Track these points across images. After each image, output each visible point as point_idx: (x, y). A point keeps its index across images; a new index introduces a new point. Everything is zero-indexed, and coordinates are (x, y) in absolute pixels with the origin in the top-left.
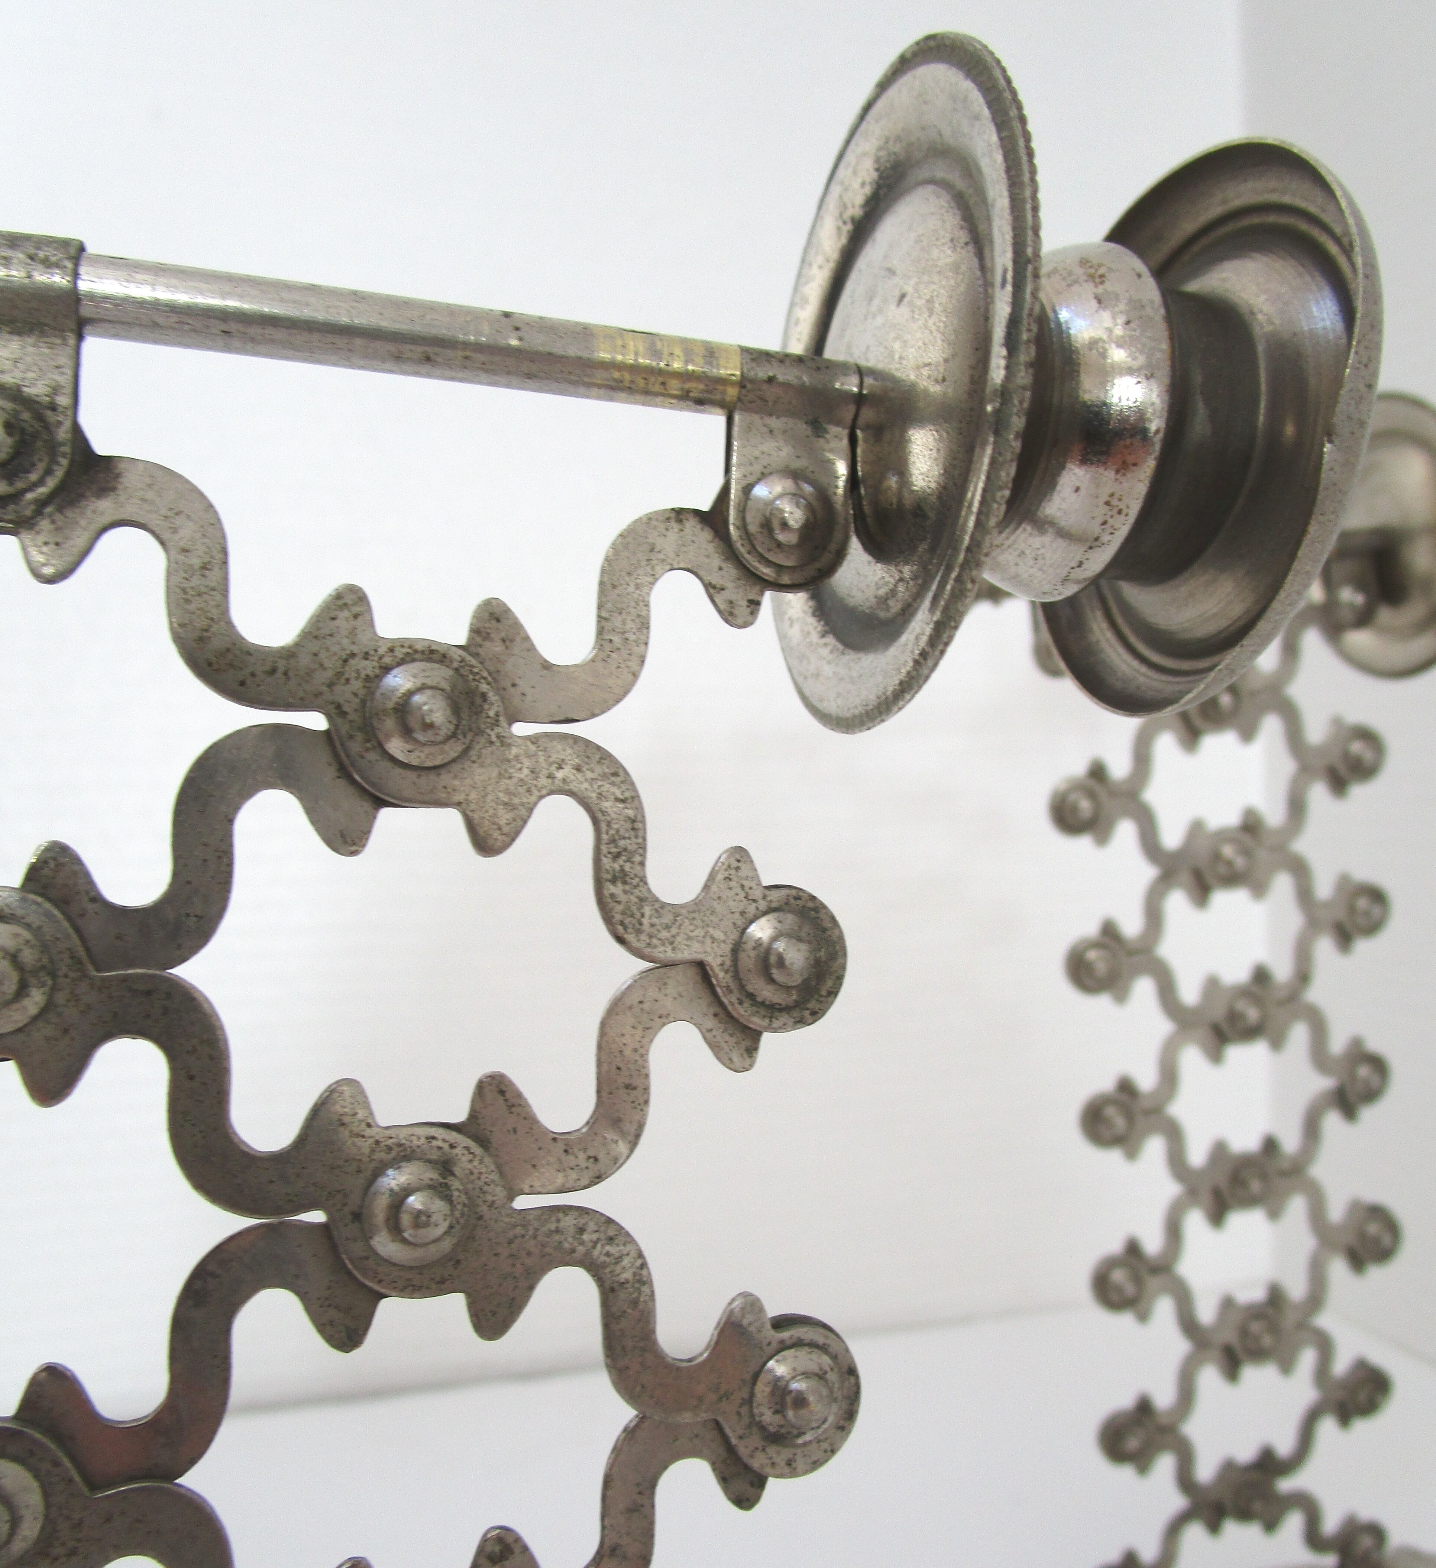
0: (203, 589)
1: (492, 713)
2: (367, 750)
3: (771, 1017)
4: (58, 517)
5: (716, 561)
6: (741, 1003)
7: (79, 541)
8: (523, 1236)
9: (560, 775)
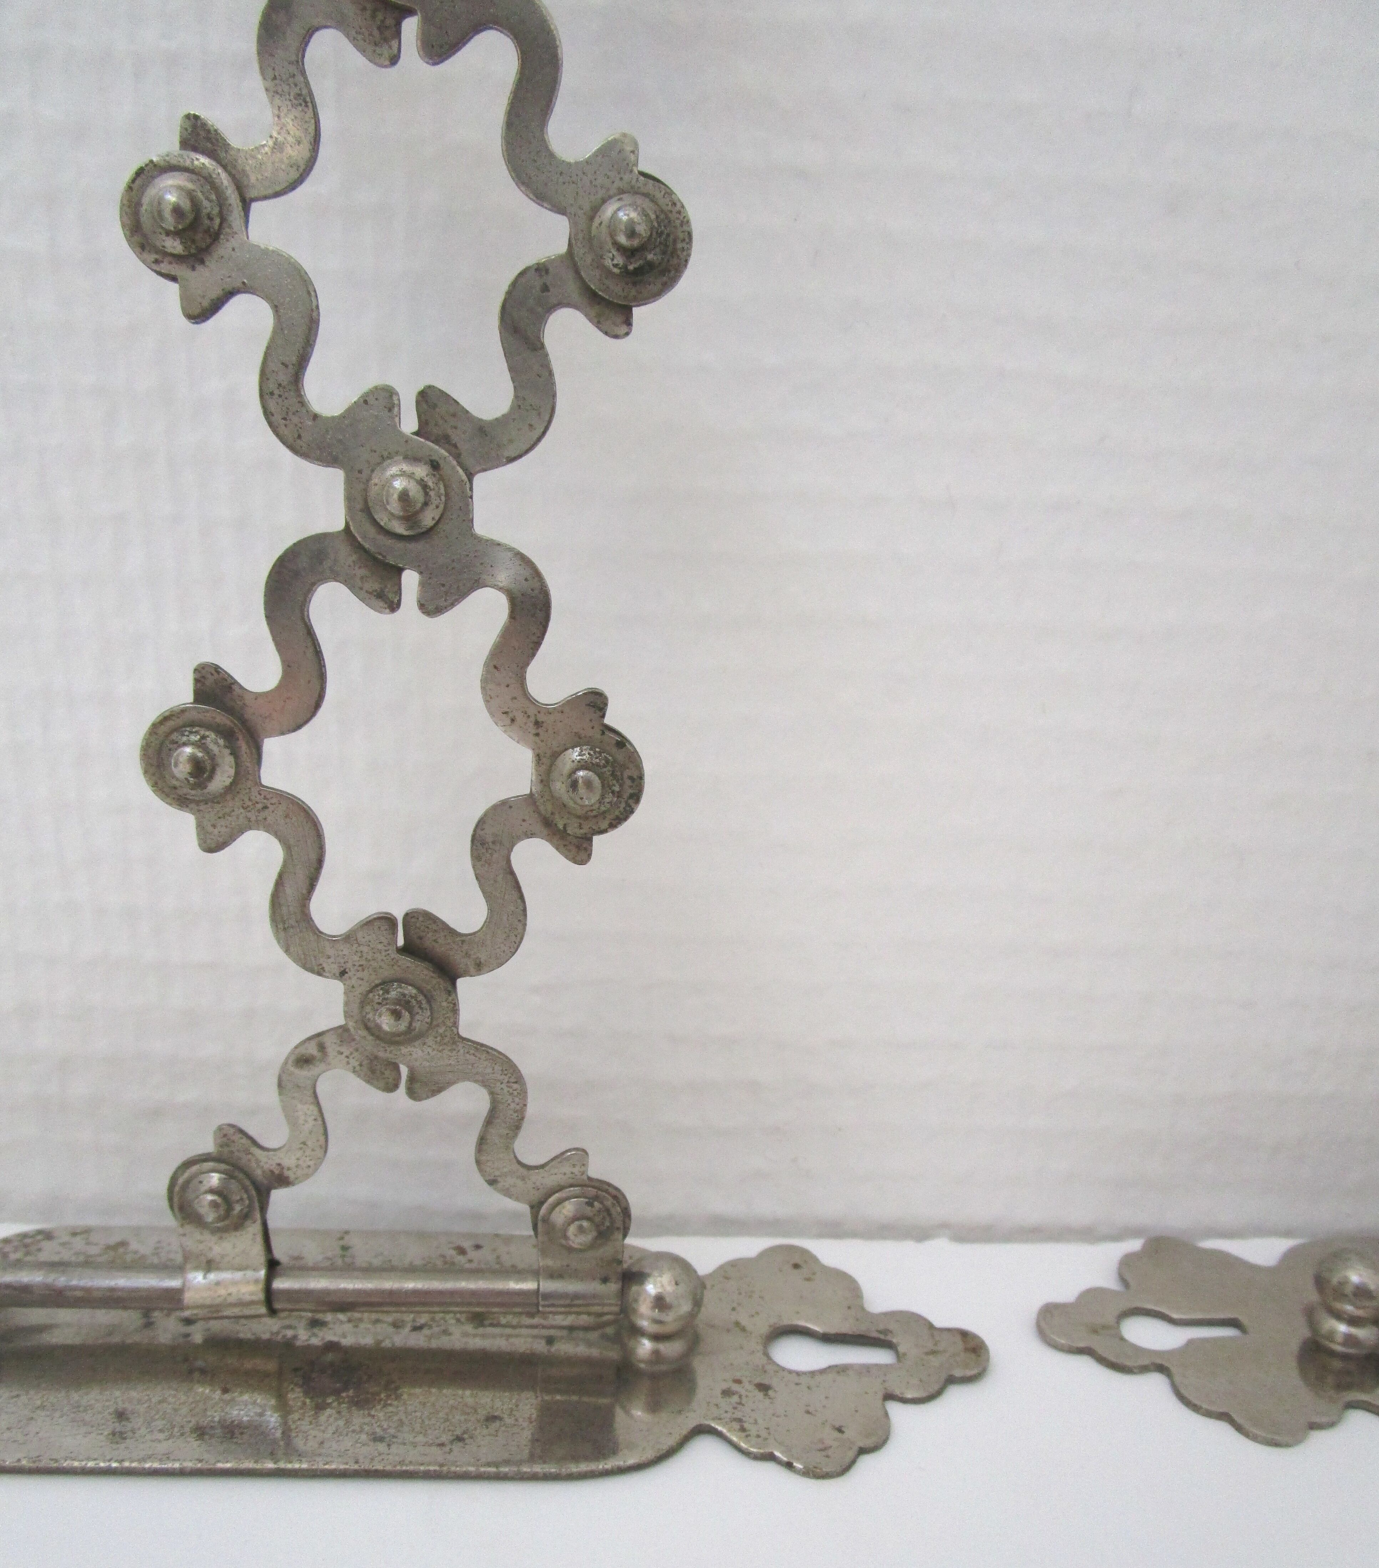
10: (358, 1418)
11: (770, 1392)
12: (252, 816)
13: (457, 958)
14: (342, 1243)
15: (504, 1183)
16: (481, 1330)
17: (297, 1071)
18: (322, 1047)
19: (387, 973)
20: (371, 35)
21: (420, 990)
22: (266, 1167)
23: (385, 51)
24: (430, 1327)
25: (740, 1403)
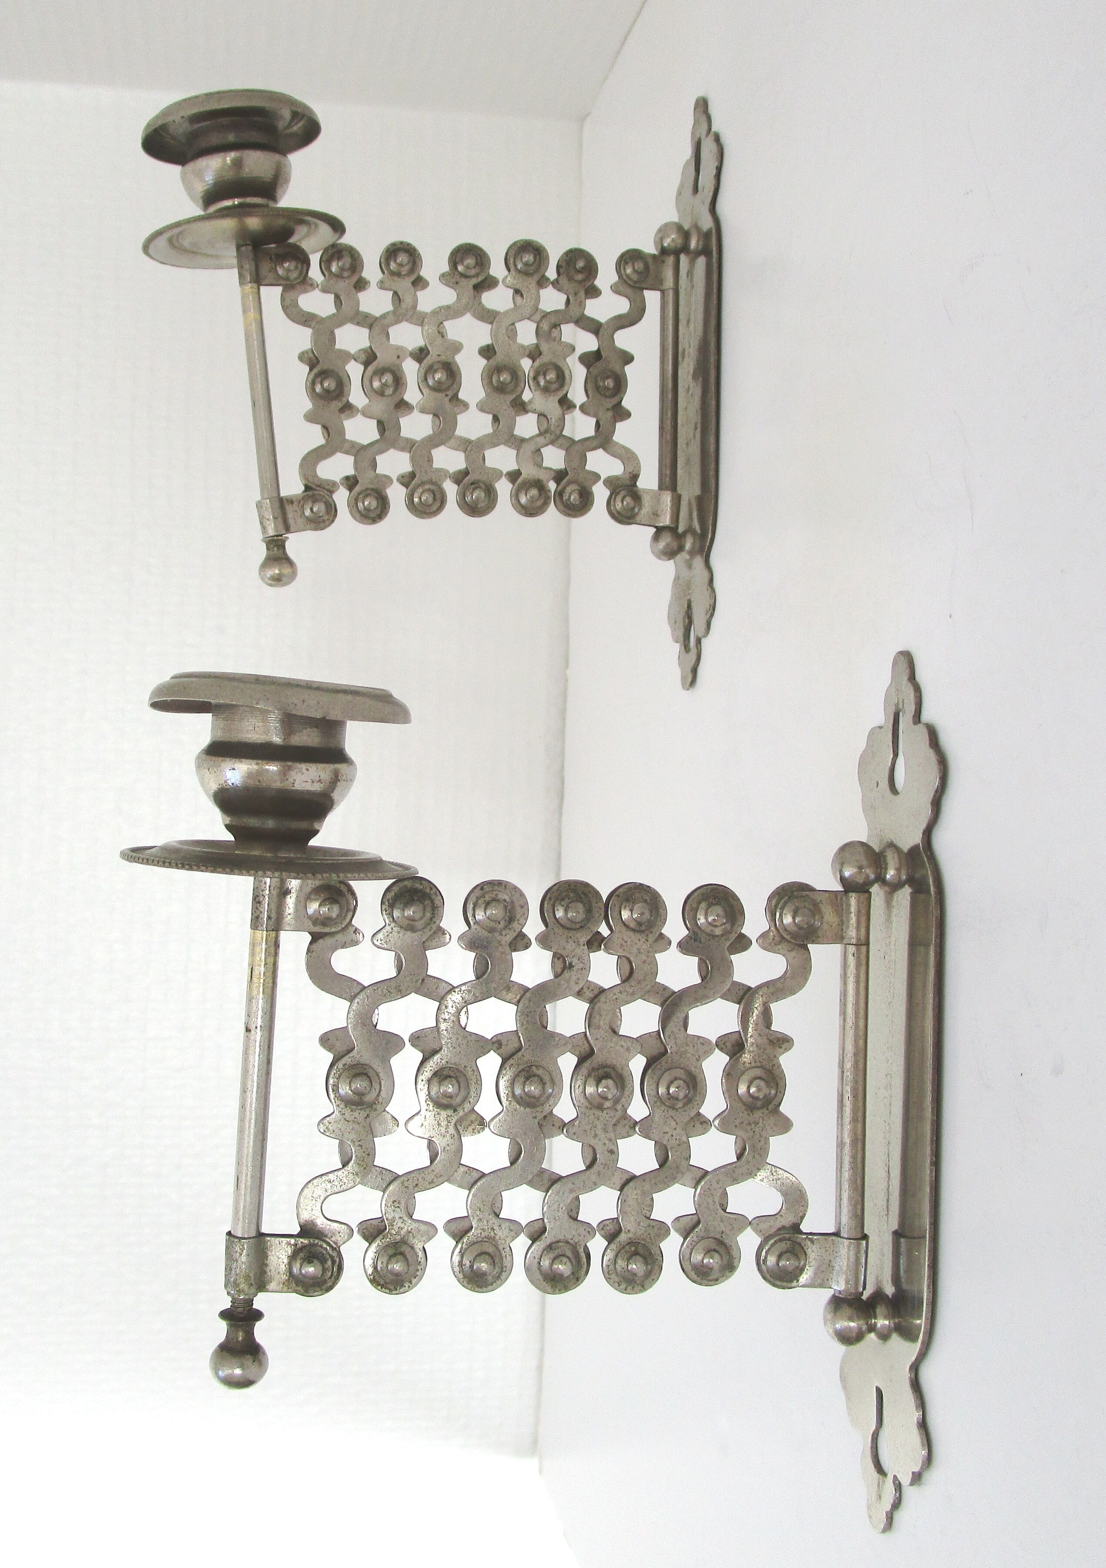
0: (338, 1179)
1: (350, 1060)
2: (378, 1102)
3: (437, 907)
4: (329, 1236)
7: (335, 1226)
8: (451, 1043)
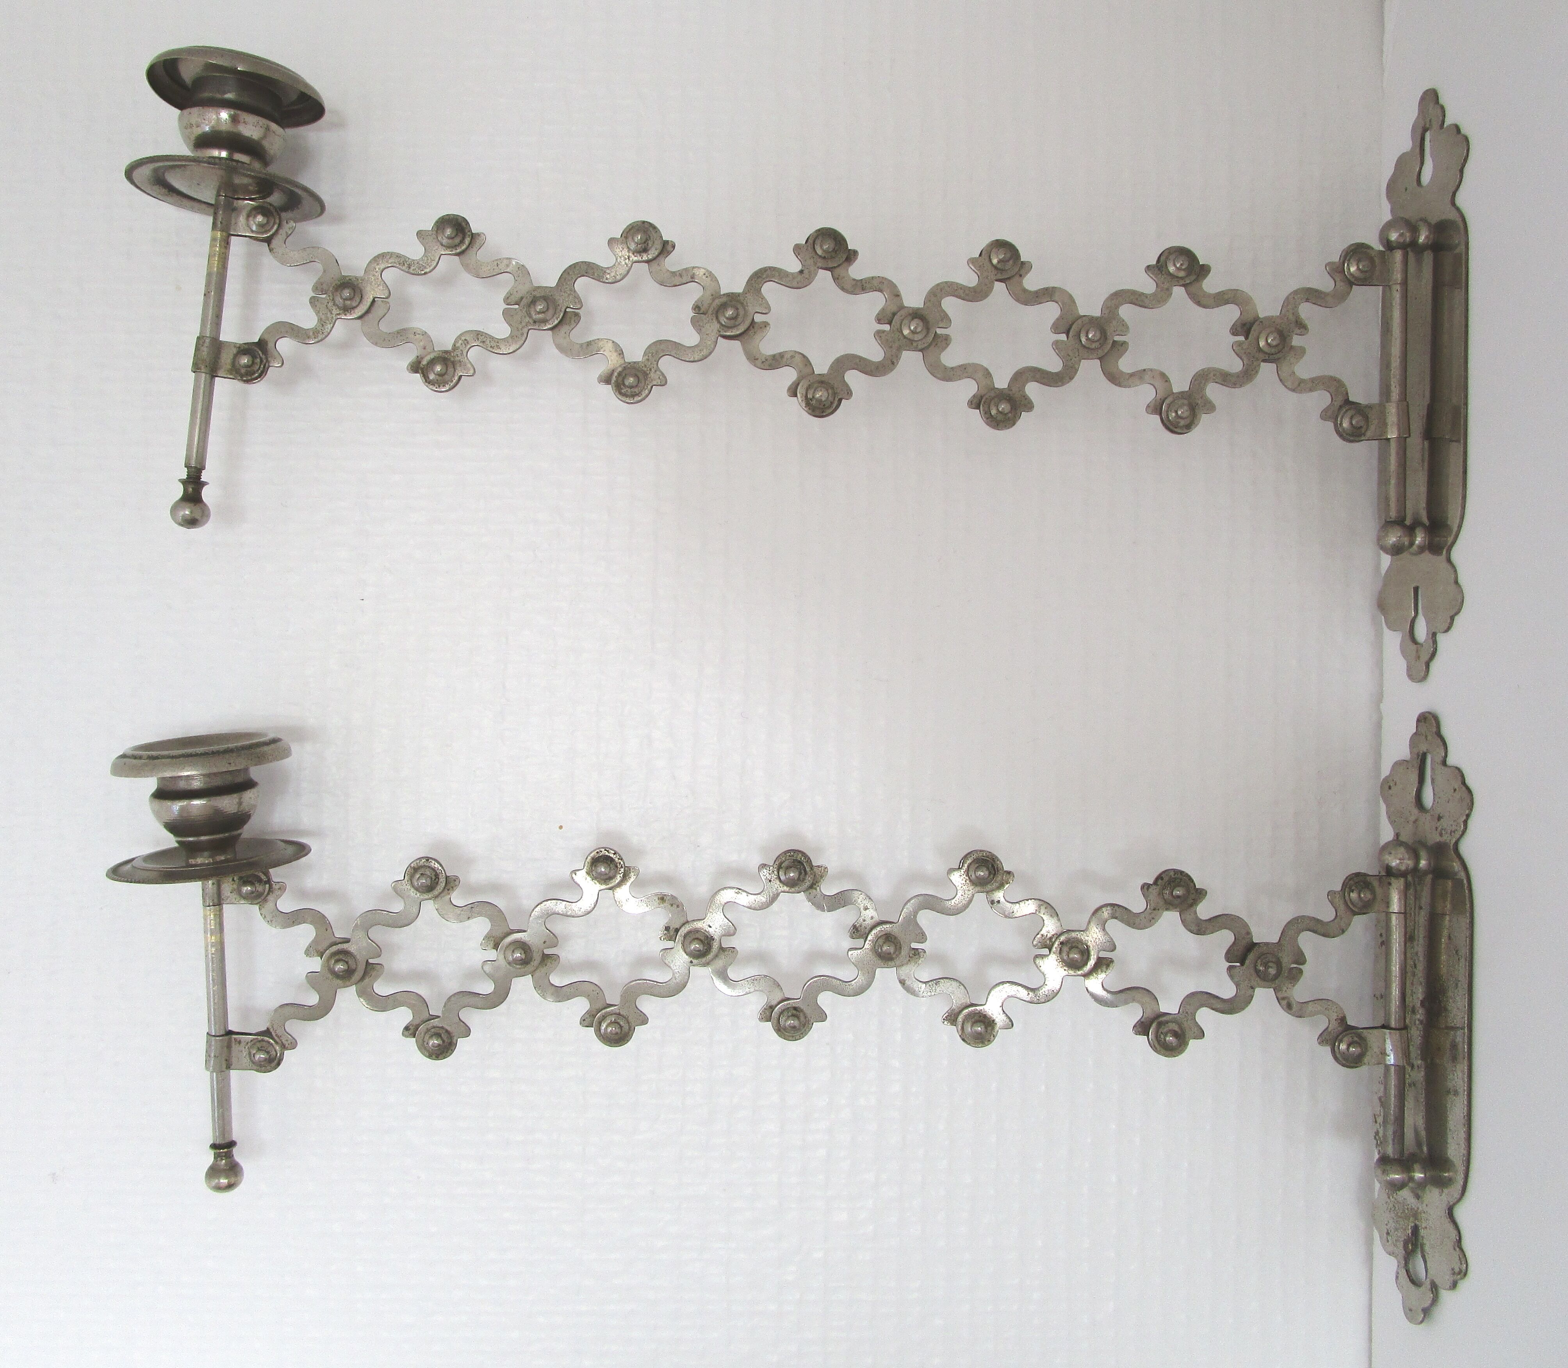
0: (298, 332)
4: (269, 356)
5: (279, 236)
6: (456, 249)
7: (276, 354)
9: (377, 269)
10: (1450, 994)
11: (1441, 815)
12: (1190, 1018)
13: (1244, 942)
14: (1379, 998)
15: (1343, 925)
16: (1416, 938)
17: (1294, 1010)
18: (1283, 999)
19: (1252, 971)
20: (917, 959)
21: (1259, 958)
22: (1337, 1025)
23: (922, 954)
24: (1415, 960)
25: (1445, 830)
